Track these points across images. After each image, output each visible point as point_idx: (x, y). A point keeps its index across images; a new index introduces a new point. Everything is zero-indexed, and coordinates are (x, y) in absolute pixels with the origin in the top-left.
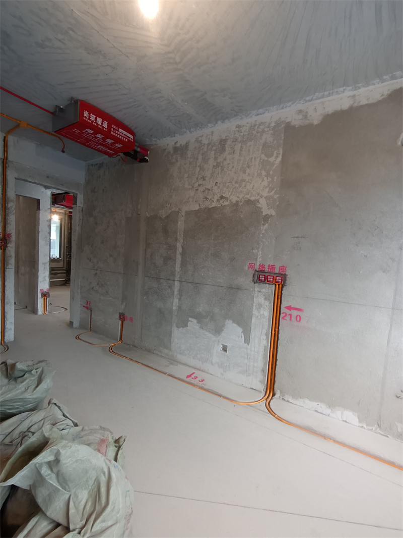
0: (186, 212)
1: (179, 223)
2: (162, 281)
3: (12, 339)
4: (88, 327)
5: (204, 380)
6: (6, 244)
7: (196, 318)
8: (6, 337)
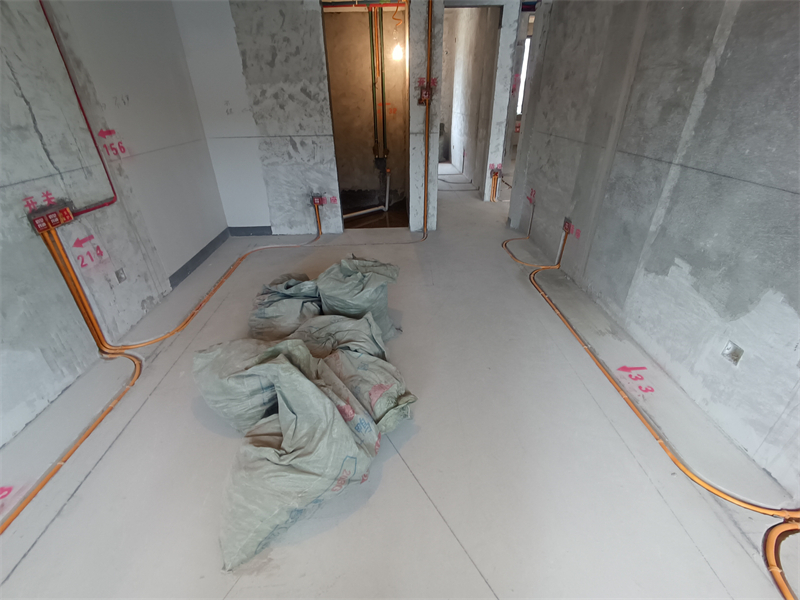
3: (434, 228)
4: (527, 231)
5: (652, 390)
6: (431, 95)
7: (690, 262)
8: (429, 225)
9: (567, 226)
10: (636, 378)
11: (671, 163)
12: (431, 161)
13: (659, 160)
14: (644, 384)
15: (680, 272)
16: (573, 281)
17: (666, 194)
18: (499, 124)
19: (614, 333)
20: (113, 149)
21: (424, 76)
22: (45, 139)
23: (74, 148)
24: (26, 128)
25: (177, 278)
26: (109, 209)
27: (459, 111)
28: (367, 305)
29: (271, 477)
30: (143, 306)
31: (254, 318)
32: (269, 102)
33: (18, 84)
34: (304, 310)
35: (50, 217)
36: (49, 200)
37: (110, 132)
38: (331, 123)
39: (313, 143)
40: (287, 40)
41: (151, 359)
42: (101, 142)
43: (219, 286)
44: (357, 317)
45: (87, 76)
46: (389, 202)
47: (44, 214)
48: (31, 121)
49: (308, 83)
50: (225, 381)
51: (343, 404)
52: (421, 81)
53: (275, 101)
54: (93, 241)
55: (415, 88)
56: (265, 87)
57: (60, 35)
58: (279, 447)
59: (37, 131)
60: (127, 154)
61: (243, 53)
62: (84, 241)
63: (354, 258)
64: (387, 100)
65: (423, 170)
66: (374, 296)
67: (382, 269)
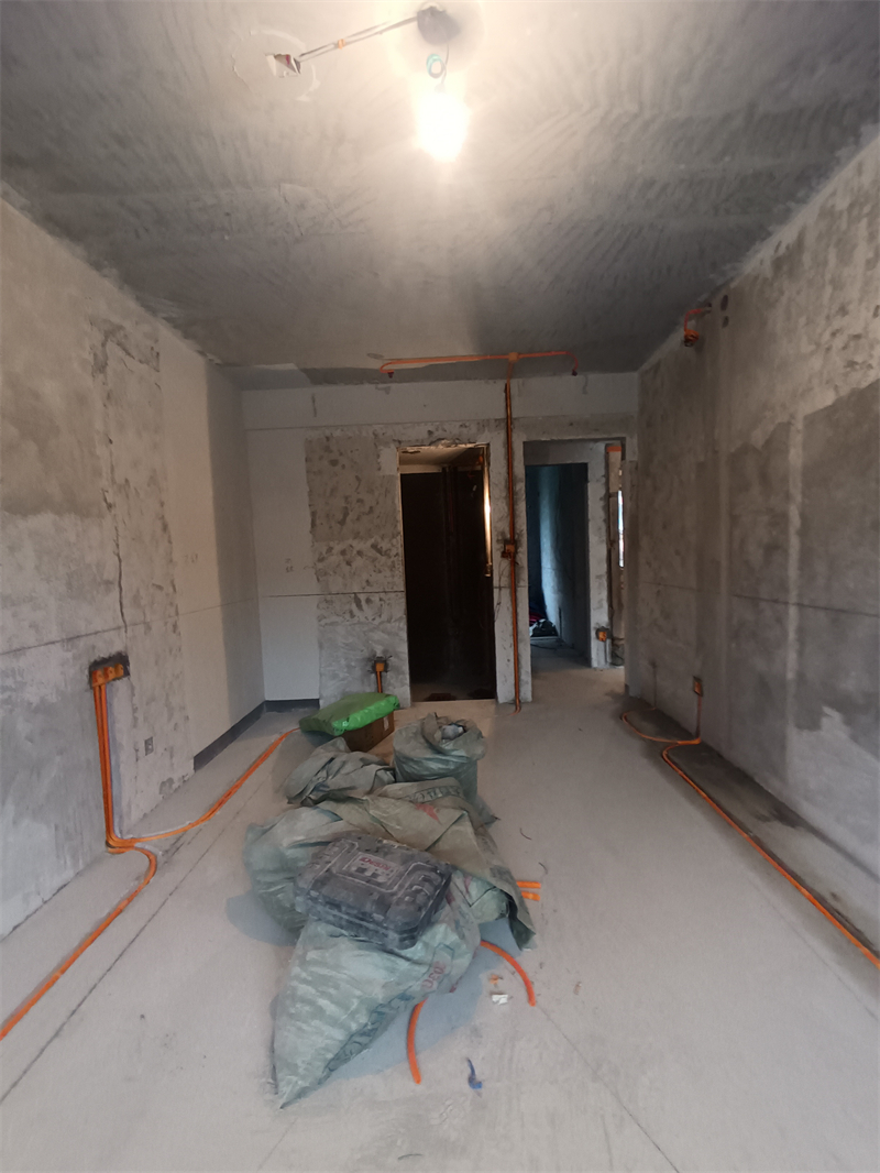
0: (806, 418)
1: (792, 451)
2: (763, 605)
3: (530, 698)
4: (652, 699)
6: (516, 548)
7: (839, 708)
8: (522, 694)
9: (698, 687)
11: (786, 603)
12: (520, 618)
13: (776, 601)
15: (832, 721)
16: (720, 756)
17: (792, 635)
18: (599, 577)
19: (781, 819)
21: (507, 530)
22: (123, 593)
24: (112, 583)
25: (201, 759)
30: (161, 789)
32: (335, 559)
33: (118, 545)
36: (110, 652)
38: (403, 579)
39: (381, 600)
40: (360, 501)
41: (169, 854)
45: (169, 537)
48: (118, 576)
49: (379, 540)
52: (503, 535)
53: (341, 557)
55: (498, 541)
56: (332, 544)
59: (120, 585)
61: (313, 514)
65: (510, 628)
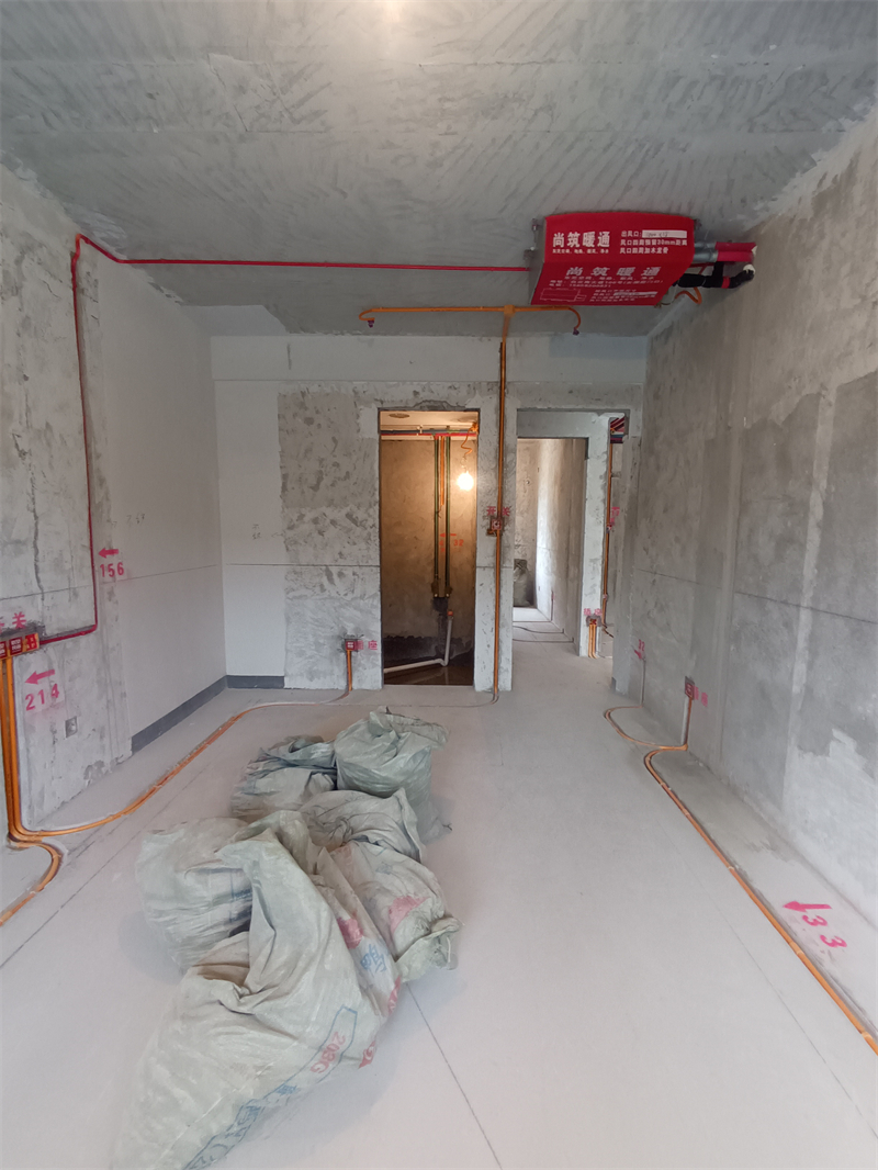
0: (840, 388)
1: (820, 429)
2: (770, 606)
3: (509, 688)
4: (640, 699)
5: (843, 944)
6: (502, 525)
7: (853, 734)
8: (501, 683)
9: (690, 689)
10: (815, 923)
11: (798, 606)
12: (503, 601)
13: (785, 603)
14: (830, 932)
15: (843, 749)
16: (709, 769)
17: (802, 644)
18: (594, 561)
19: (774, 849)
20: (110, 570)
21: (495, 504)
22: (40, 556)
23: (68, 566)
24: (24, 543)
25: (141, 740)
26: (83, 639)
27: (544, 546)
28: (400, 779)
29: (220, 1034)
30: (86, 774)
31: (238, 794)
32: (306, 527)
33: (33, 499)
34: (311, 784)
35: (13, 643)
36: (19, 622)
37: (113, 552)
38: (378, 552)
39: (354, 574)
40: (336, 465)
41: (76, 853)
42: (99, 561)
43: (197, 753)
44: (383, 796)
45: (107, 493)
46: (450, 654)
47: (7, 639)
48: (33, 535)
49: (355, 509)
50: (180, 876)
51: (346, 917)
52: (490, 510)
53: (313, 526)
54: (52, 677)
55: (484, 517)
56: (303, 511)
57: (93, 455)
58: (241, 983)
59: (35, 546)
60: (122, 577)
61: (285, 477)
62: (42, 675)
63: (388, 712)
64: (452, 531)
65: (493, 611)
66: (411, 766)
67: (425, 730)
